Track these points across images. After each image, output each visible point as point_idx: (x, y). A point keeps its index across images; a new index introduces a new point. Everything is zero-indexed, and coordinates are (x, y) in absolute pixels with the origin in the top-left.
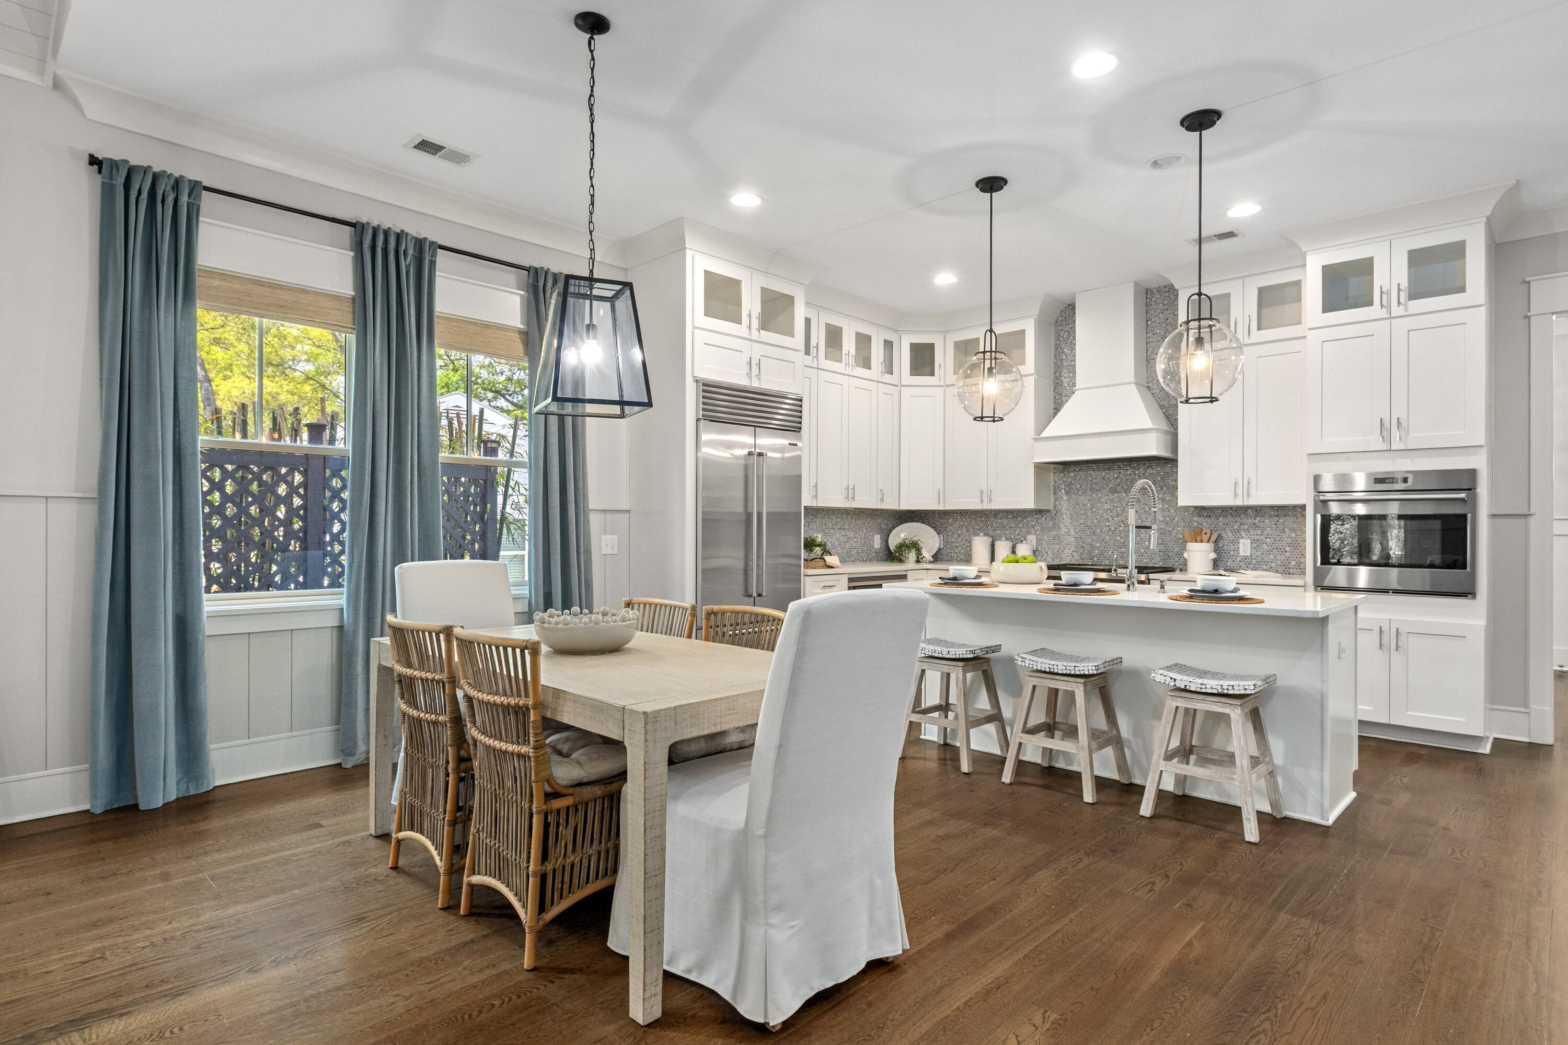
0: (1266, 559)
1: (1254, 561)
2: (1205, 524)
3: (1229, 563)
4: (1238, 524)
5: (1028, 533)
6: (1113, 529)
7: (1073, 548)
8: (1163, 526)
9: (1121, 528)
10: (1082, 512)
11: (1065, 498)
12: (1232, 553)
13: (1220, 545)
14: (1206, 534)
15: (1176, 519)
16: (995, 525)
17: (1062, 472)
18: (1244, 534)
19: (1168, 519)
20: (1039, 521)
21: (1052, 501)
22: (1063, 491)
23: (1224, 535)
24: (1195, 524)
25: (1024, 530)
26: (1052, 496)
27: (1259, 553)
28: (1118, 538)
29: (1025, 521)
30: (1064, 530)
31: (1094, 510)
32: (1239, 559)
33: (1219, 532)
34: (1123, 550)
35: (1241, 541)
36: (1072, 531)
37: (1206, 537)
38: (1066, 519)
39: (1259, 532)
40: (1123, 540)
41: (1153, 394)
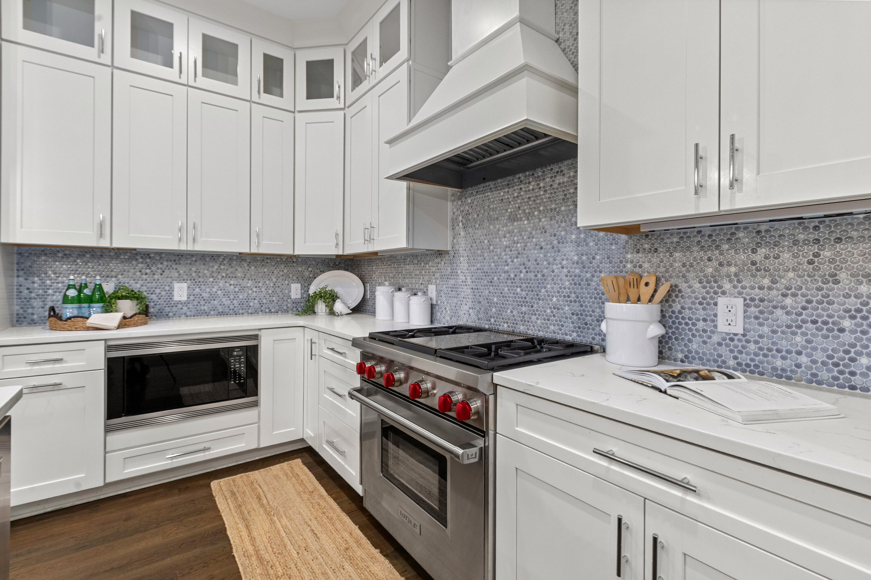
0: (784, 345)
1: (752, 347)
2: (646, 265)
3: (694, 346)
4: (715, 263)
5: (429, 282)
6: (512, 276)
7: (470, 304)
8: (577, 271)
9: (522, 275)
10: (479, 252)
11: (462, 234)
12: (701, 325)
13: (677, 307)
14: (647, 284)
15: (598, 257)
16: (404, 272)
17: (460, 199)
18: (727, 286)
19: (584, 258)
20: (439, 265)
21: (450, 239)
22: (461, 224)
23: (683, 286)
24: (629, 266)
25: (426, 278)
26: (449, 233)
27: (766, 329)
28: (519, 290)
29: (427, 266)
30: (462, 277)
31: (492, 247)
32: (716, 338)
33: (673, 281)
34: (524, 309)
35: (722, 301)
36: (469, 281)
37: (646, 292)
38: (463, 263)
39: (766, 282)
40: (524, 293)
41: (564, 50)
